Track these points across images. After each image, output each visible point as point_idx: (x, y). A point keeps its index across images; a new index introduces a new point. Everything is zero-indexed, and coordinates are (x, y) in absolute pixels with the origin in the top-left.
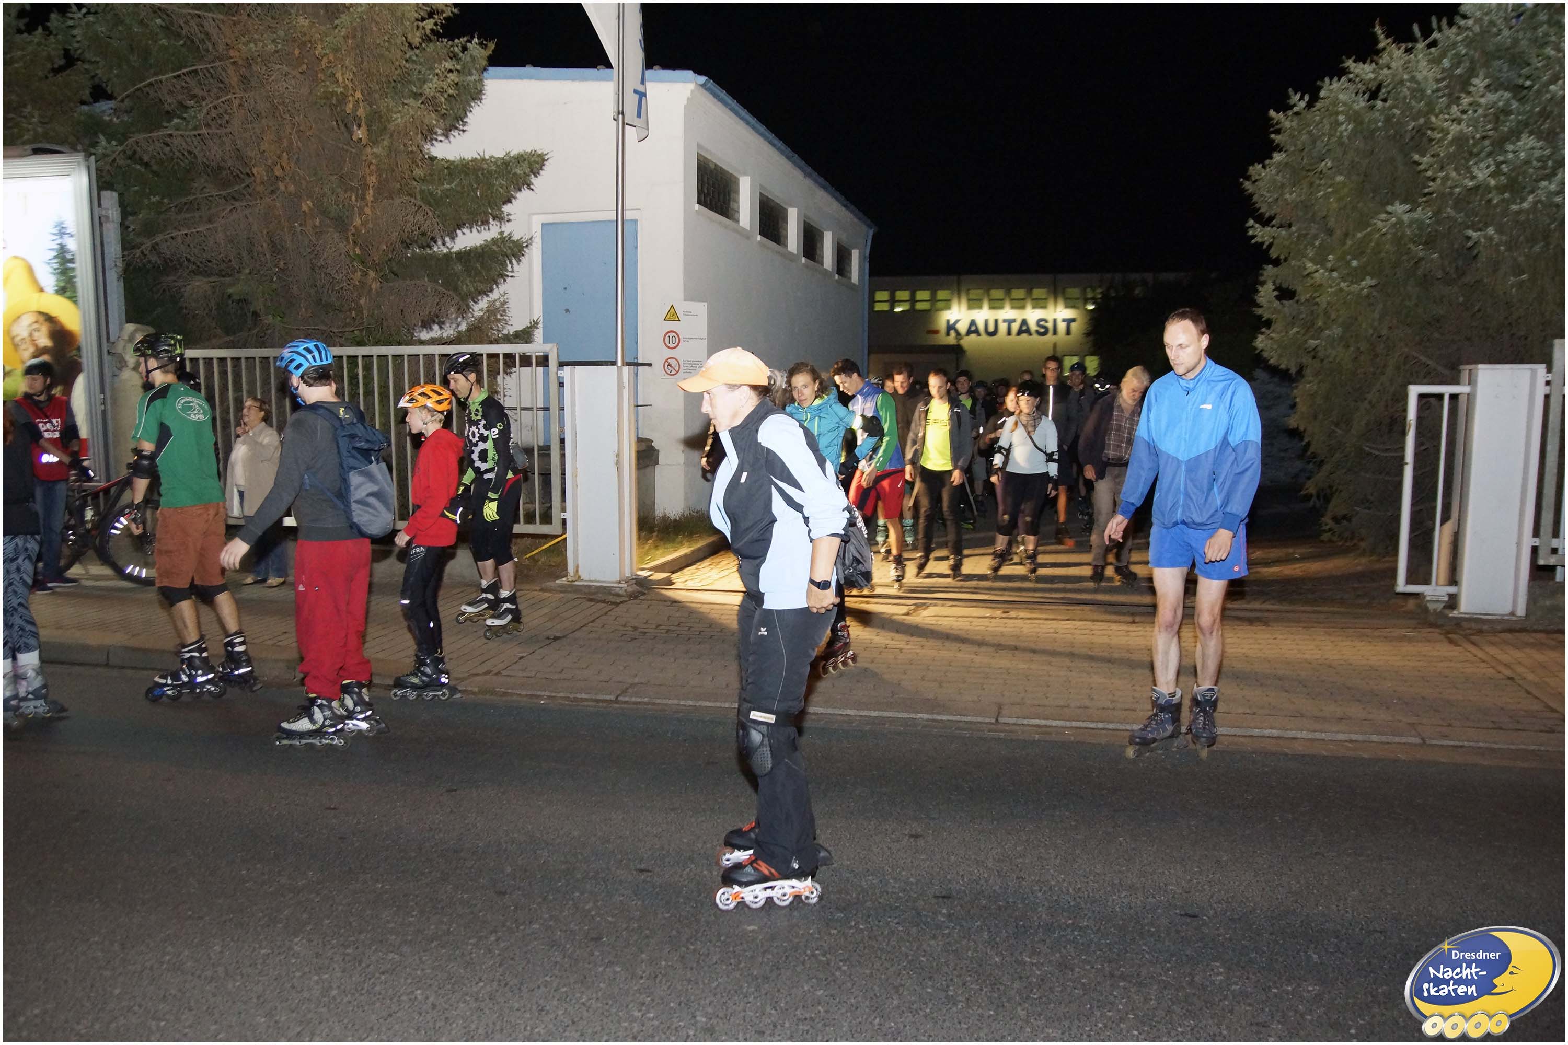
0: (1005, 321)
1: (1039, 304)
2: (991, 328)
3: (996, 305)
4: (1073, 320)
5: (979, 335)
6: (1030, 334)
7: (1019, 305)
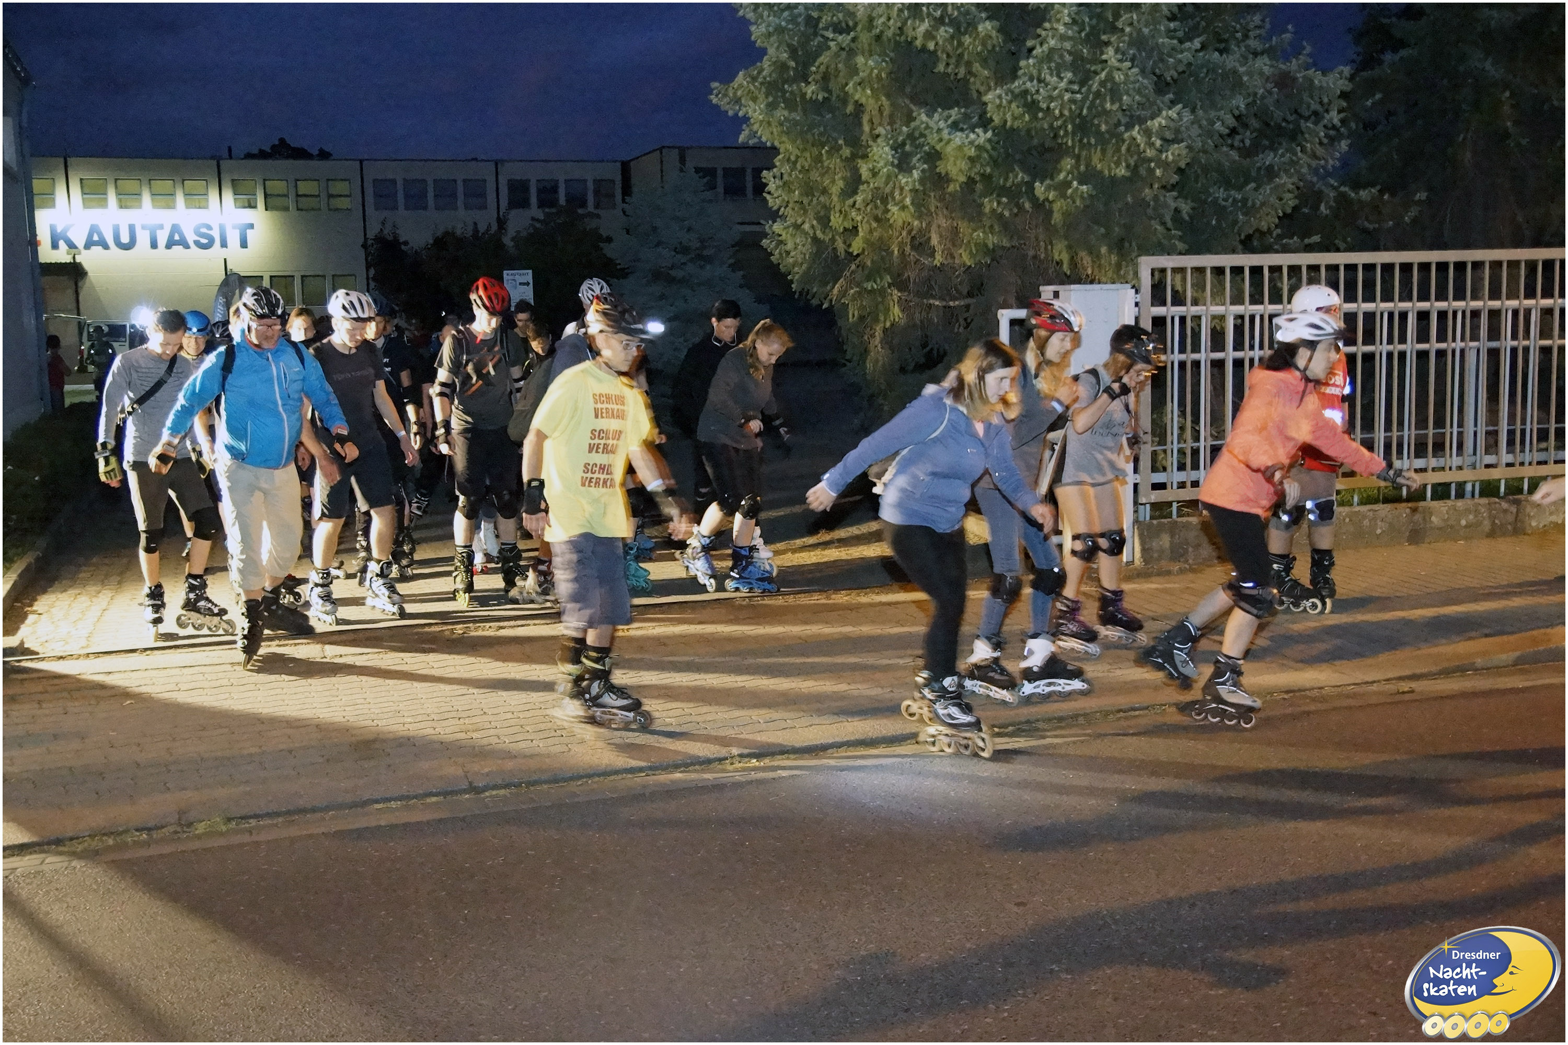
0: (144, 227)
1: (196, 200)
2: (125, 239)
3: (127, 199)
4: (251, 226)
5: (106, 247)
6: (187, 247)
7: (165, 199)
